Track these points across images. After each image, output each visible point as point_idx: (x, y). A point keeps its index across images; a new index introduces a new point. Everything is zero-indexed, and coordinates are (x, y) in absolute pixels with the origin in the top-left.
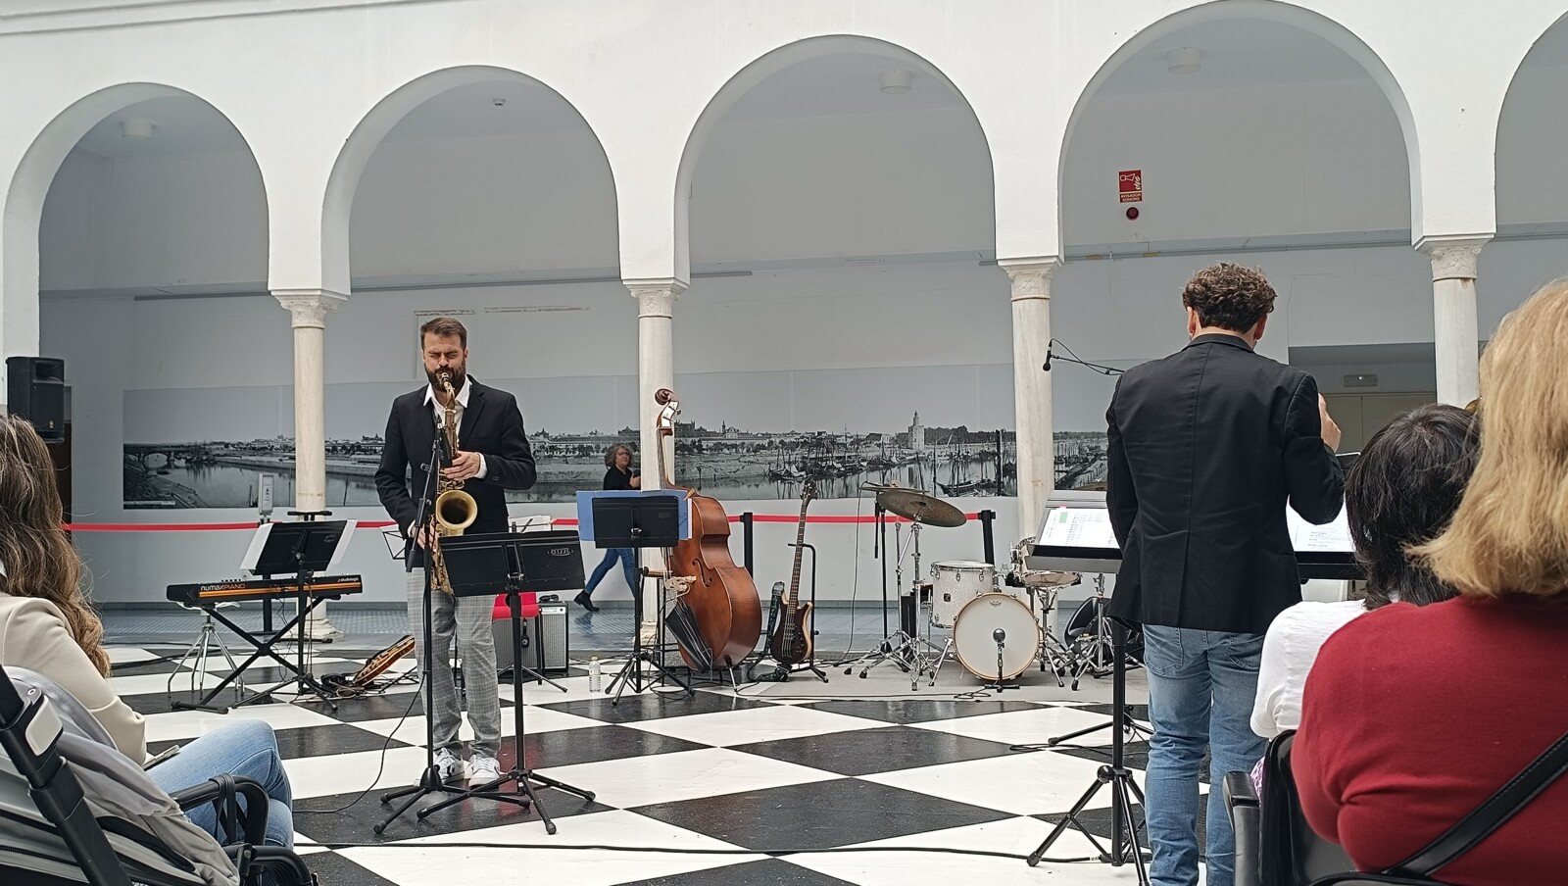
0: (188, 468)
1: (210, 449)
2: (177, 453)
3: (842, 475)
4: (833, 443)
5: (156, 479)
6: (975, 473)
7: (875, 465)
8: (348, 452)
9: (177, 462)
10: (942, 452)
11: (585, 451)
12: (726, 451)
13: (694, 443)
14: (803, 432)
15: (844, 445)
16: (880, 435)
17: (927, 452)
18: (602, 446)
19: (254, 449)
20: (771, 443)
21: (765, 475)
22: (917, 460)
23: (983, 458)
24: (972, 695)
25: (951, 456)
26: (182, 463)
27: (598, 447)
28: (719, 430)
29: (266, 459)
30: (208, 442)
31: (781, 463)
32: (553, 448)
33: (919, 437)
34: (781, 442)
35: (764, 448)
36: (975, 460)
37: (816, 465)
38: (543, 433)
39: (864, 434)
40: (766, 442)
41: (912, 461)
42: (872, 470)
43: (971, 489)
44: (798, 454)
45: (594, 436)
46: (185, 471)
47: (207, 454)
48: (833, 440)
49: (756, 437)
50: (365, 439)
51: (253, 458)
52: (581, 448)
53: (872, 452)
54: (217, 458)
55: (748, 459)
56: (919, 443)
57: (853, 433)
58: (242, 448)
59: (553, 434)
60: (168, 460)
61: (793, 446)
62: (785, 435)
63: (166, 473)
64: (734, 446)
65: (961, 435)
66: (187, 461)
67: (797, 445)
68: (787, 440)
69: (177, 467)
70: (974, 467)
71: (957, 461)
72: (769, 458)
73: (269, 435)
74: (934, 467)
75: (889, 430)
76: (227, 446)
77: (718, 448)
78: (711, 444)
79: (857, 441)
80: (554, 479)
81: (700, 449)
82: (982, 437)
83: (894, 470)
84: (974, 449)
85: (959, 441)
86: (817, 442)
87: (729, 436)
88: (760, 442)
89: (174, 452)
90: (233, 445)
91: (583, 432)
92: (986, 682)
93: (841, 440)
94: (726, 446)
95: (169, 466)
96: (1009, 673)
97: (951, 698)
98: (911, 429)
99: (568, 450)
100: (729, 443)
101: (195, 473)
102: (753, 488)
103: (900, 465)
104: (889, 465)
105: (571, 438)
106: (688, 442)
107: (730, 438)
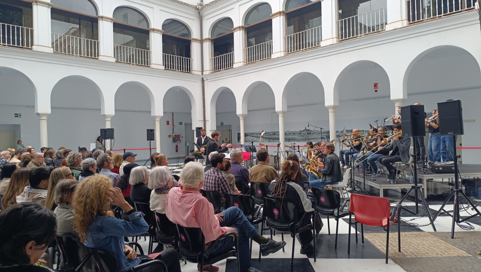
1: (247, 134)
11: (294, 134)
21: (321, 137)
28: (313, 130)
29: (253, 135)
31: (323, 135)
32: (290, 133)
45: (296, 131)
52: (294, 133)
55: (318, 135)
59: (290, 131)
61: (325, 133)
64: (316, 133)
75: (340, 130)
77: (313, 133)
80: (290, 138)
83: (341, 137)
87: (315, 131)
91: (294, 131)
106: (309, 132)
107: (315, 132)
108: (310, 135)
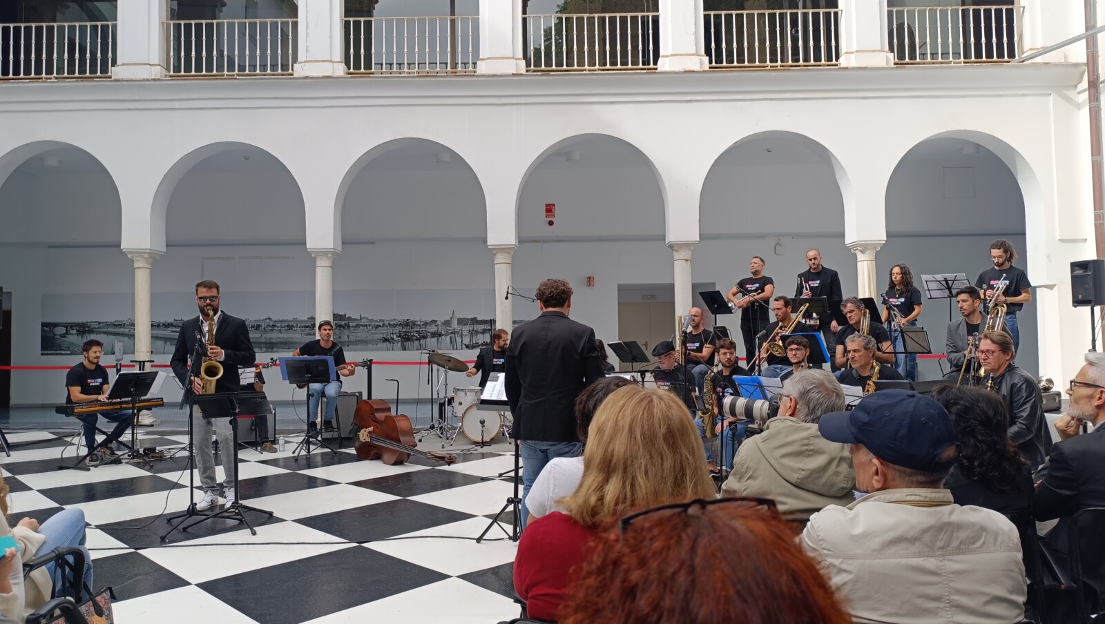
0: (77, 334)
1: (90, 325)
2: (71, 327)
3: (419, 339)
4: (414, 324)
8: (166, 327)
9: (71, 332)
10: (466, 329)
11: (290, 327)
12: (362, 328)
13: (345, 324)
14: (399, 319)
15: (420, 325)
16: (436, 321)
17: (459, 329)
18: (299, 325)
19: (115, 325)
20: (384, 324)
21: (381, 339)
22: (454, 333)
24: (469, 450)
25: (470, 331)
26: (74, 332)
27: (297, 325)
28: (358, 318)
29: (121, 330)
30: (89, 321)
31: (389, 334)
33: (455, 322)
34: (389, 324)
35: (380, 326)
36: (481, 333)
37: (406, 335)
39: (429, 320)
40: (381, 324)
41: (452, 333)
42: (433, 337)
46: (76, 336)
47: (88, 327)
48: (414, 323)
49: (376, 321)
50: (175, 320)
51: (114, 330)
53: (433, 329)
54: (94, 330)
55: (372, 332)
56: (455, 325)
57: (424, 320)
58: (108, 325)
60: (66, 330)
62: (391, 320)
63: (65, 337)
64: (366, 325)
65: (474, 321)
66: (77, 331)
67: (397, 325)
68: (392, 323)
69: (71, 334)
70: (480, 336)
72: (383, 331)
73: (123, 318)
74: (462, 336)
75: (441, 319)
76: (99, 323)
77: (358, 326)
78: (354, 324)
79: (426, 324)
81: (349, 326)
83: (443, 337)
84: (480, 328)
85: (473, 324)
86: (406, 324)
87: (363, 320)
88: (379, 324)
89: (69, 326)
90: (103, 323)
92: (476, 443)
93: (418, 323)
94: (362, 325)
95: (67, 333)
96: (487, 439)
97: (459, 452)
98: (451, 318)
99: (281, 327)
100: (363, 324)
101: (82, 337)
102: (375, 346)
103: (446, 335)
104: (440, 335)
105: (283, 321)
106: (343, 323)
107: (364, 322)
108: (346, 332)
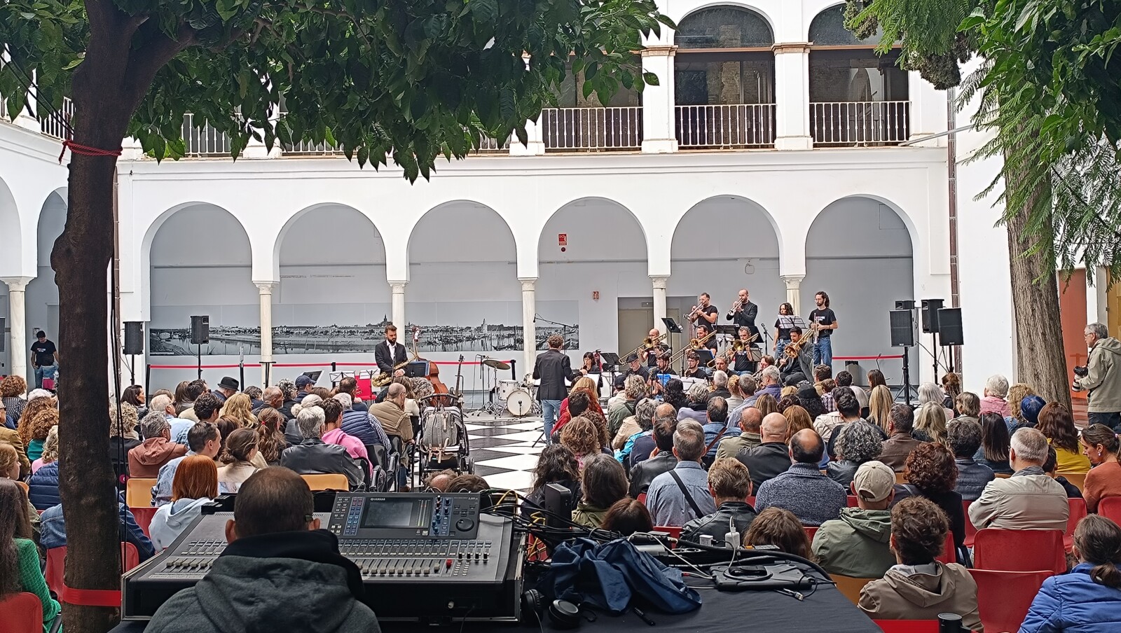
0: (179, 339)
5: (164, 343)
6: (506, 342)
7: (468, 339)
9: (174, 336)
10: (494, 334)
14: (441, 326)
15: (457, 331)
16: (470, 328)
17: (488, 334)
20: (429, 330)
21: (425, 343)
23: (509, 336)
25: (497, 336)
26: (177, 337)
27: (358, 331)
31: (432, 338)
33: (485, 328)
34: (432, 330)
35: (425, 332)
36: (507, 337)
37: (446, 339)
38: (336, 326)
39: (464, 327)
40: (426, 330)
41: (483, 338)
43: (505, 348)
44: (439, 334)
45: (356, 327)
48: (452, 329)
52: (351, 332)
53: (467, 334)
56: (485, 331)
57: (460, 327)
59: (340, 326)
60: (170, 336)
61: (438, 331)
62: (434, 327)
63: (169, 341)
65: (501, 327)
66: (179, 336)
68: (434, 329)
69: (174, 338)
70: (506, 340)
71: (500, 337)
72: (427, 336)
74: (491, 339)
75: (474, 327)
79: (462, 330)
82: (509, 328)
84: (506, 333)
85: (500, 330)
86: (446, 330)
88: (424, 330)
89: (173, 332)
91: (352, 325)
93: (455, 329)
98: (482, 325)
99: (345, 332)
101: (183, 341)
102: (421, 347)
103: (478, 339)
105: (346, 328)
